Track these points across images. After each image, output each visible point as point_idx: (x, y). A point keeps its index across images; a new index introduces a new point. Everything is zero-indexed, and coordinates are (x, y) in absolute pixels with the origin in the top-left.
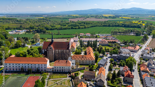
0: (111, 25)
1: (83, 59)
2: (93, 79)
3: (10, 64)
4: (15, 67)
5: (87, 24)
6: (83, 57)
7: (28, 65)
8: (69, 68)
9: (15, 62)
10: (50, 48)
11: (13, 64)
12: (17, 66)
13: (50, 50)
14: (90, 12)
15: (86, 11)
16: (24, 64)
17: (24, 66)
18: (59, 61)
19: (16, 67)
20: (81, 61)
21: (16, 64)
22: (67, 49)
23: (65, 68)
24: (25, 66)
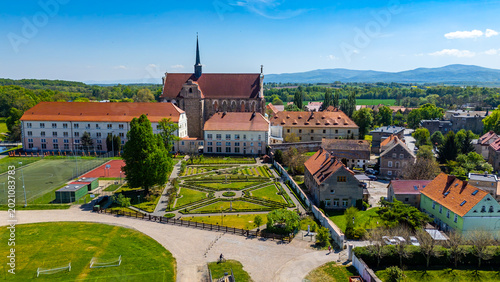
0: (389, 95)
1: (312, 124)
2: (361, 163)
3: (42, 125)
4: (60, 134)
5: (308, 90)
6: (311, 118)
7: (110, 126)
8: (263, 139)
9: (61, 117)
10: (191, 90)
11: (54, 125)
12: (68, 130)
13: (191, 98)
14: (314, 77)
15: (299, 75)
16: (93, 125)
17: (93, 131)
18: (224, 115)
19: (66, 134)
20: (306, 131)
21: (65, 126)
22: (252, 97)
23: (249, 138)
24: (99, 131)
